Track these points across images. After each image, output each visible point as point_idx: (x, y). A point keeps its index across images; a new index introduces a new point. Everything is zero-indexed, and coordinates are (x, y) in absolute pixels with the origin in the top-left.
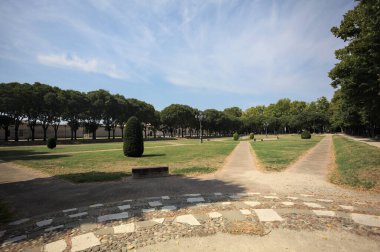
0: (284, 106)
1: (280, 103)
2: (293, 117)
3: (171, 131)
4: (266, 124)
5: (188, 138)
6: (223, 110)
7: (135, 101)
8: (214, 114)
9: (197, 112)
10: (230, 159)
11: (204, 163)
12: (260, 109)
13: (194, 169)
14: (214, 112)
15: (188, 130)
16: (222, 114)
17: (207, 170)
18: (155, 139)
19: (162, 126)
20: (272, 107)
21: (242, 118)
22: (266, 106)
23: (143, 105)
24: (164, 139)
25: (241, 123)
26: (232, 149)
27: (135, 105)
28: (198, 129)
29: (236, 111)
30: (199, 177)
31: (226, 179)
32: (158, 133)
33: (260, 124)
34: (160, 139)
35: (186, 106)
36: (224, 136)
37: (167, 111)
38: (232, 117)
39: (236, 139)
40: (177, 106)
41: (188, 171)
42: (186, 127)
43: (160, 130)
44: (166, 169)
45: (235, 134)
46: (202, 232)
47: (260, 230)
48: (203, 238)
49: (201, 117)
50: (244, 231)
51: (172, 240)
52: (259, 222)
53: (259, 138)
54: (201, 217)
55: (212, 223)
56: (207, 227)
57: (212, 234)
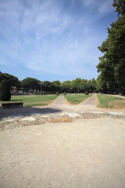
0: (78, 81)
1: (77, 80)
2: (82, 86)
3: (27, 91)
4: (71, 88)
5: (35, 94)
6: (52, 82)
7: (7, 74)
8: (48, 83)
9: (40, 82)
10: (54, 101)
11: (42, 102)
12: (69, 82)
13: (37, 105)
14: (48, 82)
15: (35, 90)
17: (44, 105)
18: (18, 94)
19: (22, 89)
20: (73, 81)
21: (60, 86)
22: (71, 81)
23: (12, 77)
24: (23, 95)
25: (60, 88)
26: (56, 98)
27: (7, 76)
28: (40, 90)
29: (58, 83)
31: (52, 108)
32: (20, 92)
33: (68, 89)
34: (21, 94)
36: (52, 94)
37: (25, 80)
38: (56, 85)
39: (58, 95)
40: (29, 78)
41: (33, 105)
42: (34, 89)
43: (21, 90)
44: (22, 104)
45: (57, 93)
46: (36, 123)
47: (69, 120)
48: (37, 126)
49: (41, 84)
50: (61, 121)
51: (17, 128)
52: (69, 117)
53: (68, 94)
54: (37, 117)
55: (43, 120)
56: (40, 121)
57: (42, 123)
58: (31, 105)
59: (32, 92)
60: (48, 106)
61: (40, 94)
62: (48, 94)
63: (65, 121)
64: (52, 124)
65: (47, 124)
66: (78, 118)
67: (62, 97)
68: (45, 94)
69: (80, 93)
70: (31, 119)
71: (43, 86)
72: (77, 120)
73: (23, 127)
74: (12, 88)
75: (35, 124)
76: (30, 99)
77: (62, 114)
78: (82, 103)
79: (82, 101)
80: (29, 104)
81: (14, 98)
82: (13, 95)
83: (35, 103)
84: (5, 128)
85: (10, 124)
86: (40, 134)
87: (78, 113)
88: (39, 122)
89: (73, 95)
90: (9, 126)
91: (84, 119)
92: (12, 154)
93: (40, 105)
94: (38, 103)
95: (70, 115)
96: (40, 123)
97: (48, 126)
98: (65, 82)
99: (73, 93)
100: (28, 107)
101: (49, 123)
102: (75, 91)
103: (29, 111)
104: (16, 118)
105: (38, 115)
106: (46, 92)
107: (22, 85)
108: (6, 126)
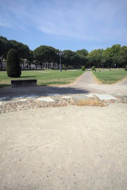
0: (116, 49)
1: (114, 47)
2: (121, 57)
3: (41, 64)
4: (103, 61)
5: (52, 69)
6: (76, 51)
7: (15, 42)
8: (70, 53)
9: (58, 51)
10: (78, 79)
11: (62, 80)
12: (100, 51)
13: (55, 83)
14: (70, 52)
15: (52, 64)
16: (75, 53)
17: (64, 83)
18: (30, 69)
19: (34, 61)
20: (108, 50)
21: (88, 57)
22: (105, 49)
23: (21, 45)
24: (36, 70)
25: (87, 60)
26: (81, 74)
27: (15, 45)
28: (58, 64)
29: (84, 52)
30: (57, 86)
31: (75, 87)
32: (32, 66)
33: (99, 61)
34: (33, 69)
35: (50, 47)
36: (76, 68)
37: (37, 50)
38: (82, 56)
39: (83, 70)
40: (44, 47)
41: (50, 83)
42: (51, 62)
43: (34, 64)
44: (35, 81)
45: (83, 67)
46: (55, 105)
47: (100, 104)
48: (56, 108)
49: (60, 54)
50: (88, 104)
51: (31, 109)
52: (99, 100)
53: (97, 69)
54: (56, 98)
55: (64, 101)
56: (60, 102)
57: (63, 105)
58: (48, 83)
59: (49, 67)
60: (70, 84)
61: (59, 69)
62: (70, 69)
63: (95, 105)
64: (76, 106)
65: (69, 106)
66: (113, 101)
67: (89, 73)
68: (65, 69)
69: (116, 67)
70: (48, 99)
71: (62, 58)
72: (111, 104)
73: (39, 109)
74: (22, 61)
75: (54, 106)
76: (45, 75)
77: (90, 95)
78: (120, 82)
79: (120, 79)
80: (44, 82)
81: (25, 74)
82: (24, 70)
83: (53, 80)
84: (17, 108)
85: (23, 104)
86: (61, 117)
87: (113, 95)
88: (58, 104)
89: (106, 70)
90: (21, 106)
91: (122, 104)
92: (28, 137)
93: (59, 83)
94: (56, 80)
95: (101, 97)
96: (60, 105)
97: (70, 109)
98: (95, 52)
99: (107, 67)
100: (44, 85)
101: (72, 106)
102: (108, 64)
103: (45, 91)
104: (30, 98)
105: (57, 96)
106: (67, 66)
107: (34, 57)
108: (18, 106)
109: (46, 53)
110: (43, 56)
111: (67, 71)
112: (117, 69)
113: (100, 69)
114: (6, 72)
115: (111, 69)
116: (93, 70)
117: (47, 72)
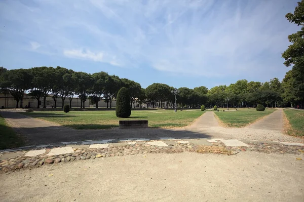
0: (242, 85)
1: (239, 83)
2: (250, 94)
3: (153, 104)
4: (228, 99)
5: (165, 108)
6: (193, 89)
8: (186, 91)
9: (172, 89)
10: (197, 120)
11: (177, 122)
12: (223, 88)
13: (169, 125)
14: (186, 89)
15: (166, 103)
16: (192, 91)
17: (180, 125)
18: (141, 109)
19: (146, 100)
20: (232, 86)
21: (207, 95)
25: (206, 99)
26: (200, 115)
28: (173, 103)
29: (203, 90)
30: (172, 129)
31: (194, 130)
32: (144, 105)
33: (222, 99)
34: (144, 109)
35: (164, 85)
36: (194, 108)
37: (150, 88)
38: (200, 94)
39: (203, 110)
40: (157, 84)
41: (163, 125)
42: (164, 101)
43: (145, 103)
44: (146, 122)
45: (202, 106)
46: (169, 150)
47: (227, 151)
48: (170, 155)
49: (175, 92)
50: (211, 152)
51: (140, 154)
52: (225, 146)
53: (221, 109)
54: (170, 143)
55: (180, 146)
56: (174, 148)
57: (179, 152)
58: (160, 125)
59: (161, 106)
60: (186, 127)
61: (173, 109)
62: (187, 108)
63: (219, 153)
64: (195, 154)
65: (186, 153)
66: (244, 148)
67: (210, 113)
68: (181, 109)
69: (245, 106)
70: (161, 143)
71: (177, 96)
72: (241, 153)
73: (149, 154)
74: (132, 100)
75: (168, 152)
76: (158, 115)
77: (213, 140)
78: (251, 125)
79: (251, 121)
80: (157, 123)
81: (135, 114)
82: (133, 110)
83: (166, 122)
84: (125, 153)
85: (131, 148)
86: (176, 167)
87: (243, 141)
88: (173, 150)
89: (232, 110)
90: (129, 150)
91: (257, 153)
92: (134, 189)
93: (174, 125)
94: (170, 122)
95: (228, 143)
96: (174, 152)
97: (187, 157)
98: (217, 89)
99: (233, 107)
100: (156, 127)
101: (190, 153)
102: (234, 103)
103: (157, 133)
104: (139, 141)
105: (171, 140)
106: (184, 105)
107: (146, 95)
108: (125, 150)
109: (159, 91)
110: (156, 94)
111: (184, 110)
112: (246, 109)
113: (224, 109)
114: (115, 112)
115: (238, 109)
116: (216, 110)
117: (159, 112)
